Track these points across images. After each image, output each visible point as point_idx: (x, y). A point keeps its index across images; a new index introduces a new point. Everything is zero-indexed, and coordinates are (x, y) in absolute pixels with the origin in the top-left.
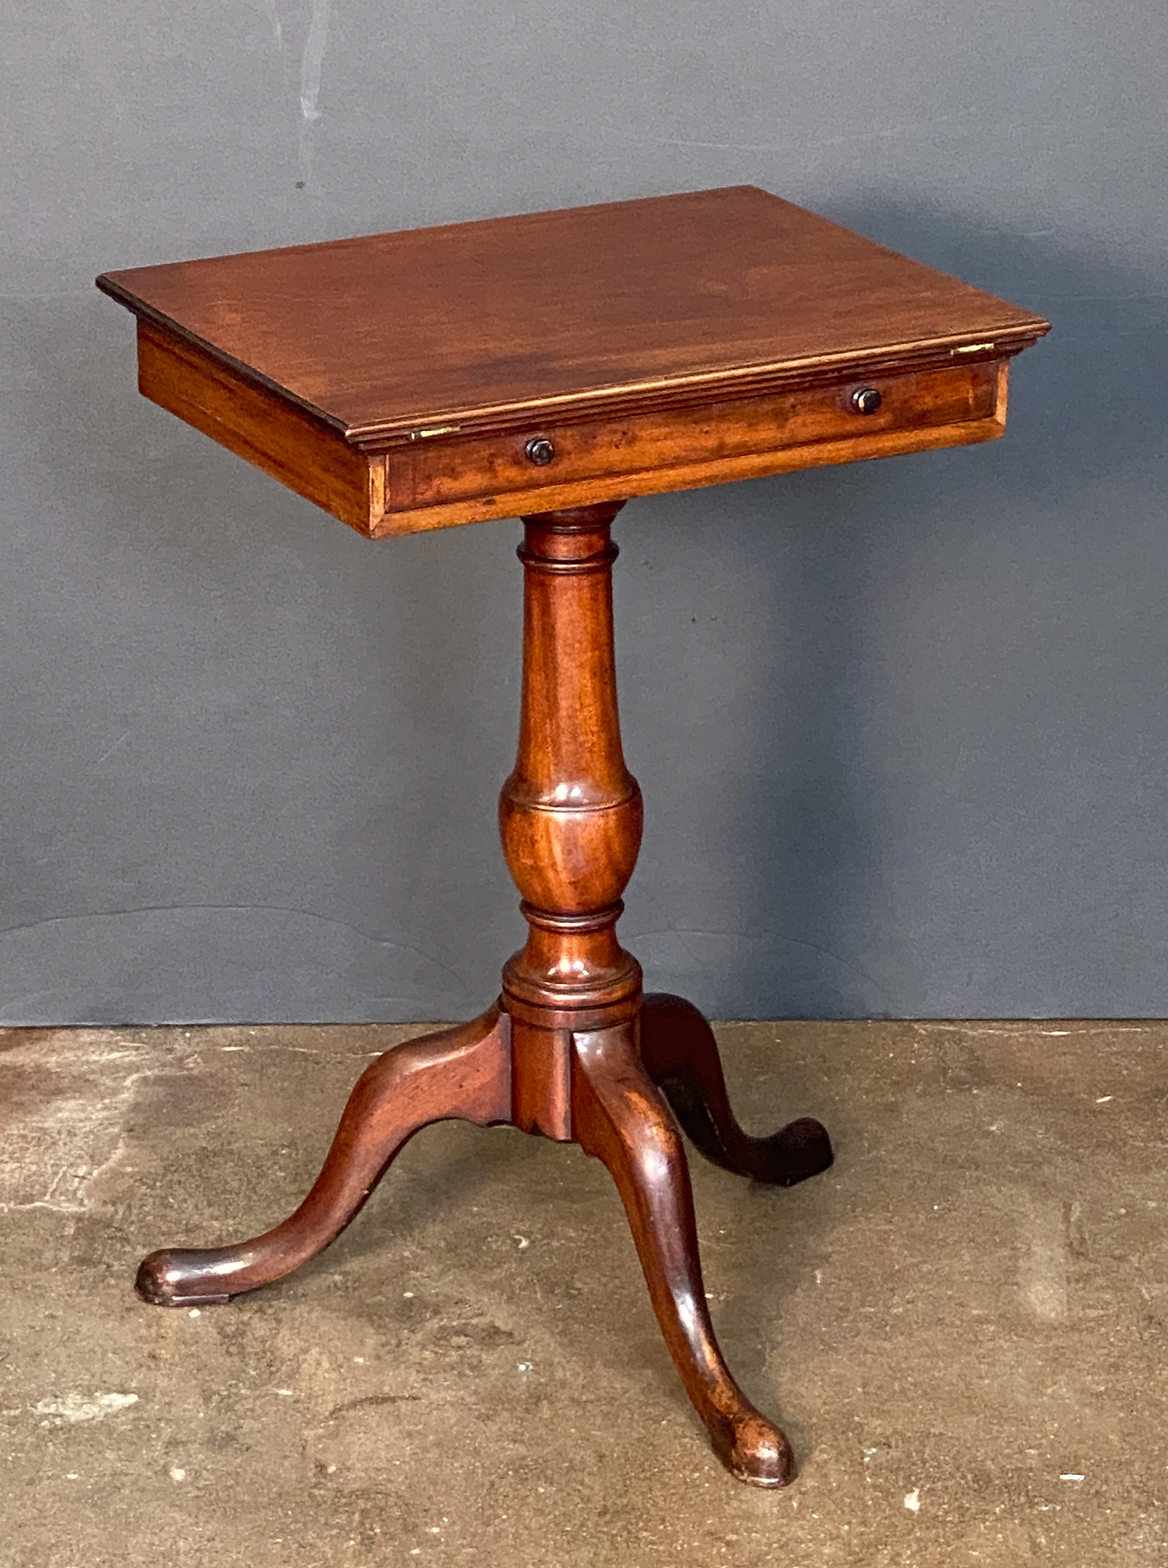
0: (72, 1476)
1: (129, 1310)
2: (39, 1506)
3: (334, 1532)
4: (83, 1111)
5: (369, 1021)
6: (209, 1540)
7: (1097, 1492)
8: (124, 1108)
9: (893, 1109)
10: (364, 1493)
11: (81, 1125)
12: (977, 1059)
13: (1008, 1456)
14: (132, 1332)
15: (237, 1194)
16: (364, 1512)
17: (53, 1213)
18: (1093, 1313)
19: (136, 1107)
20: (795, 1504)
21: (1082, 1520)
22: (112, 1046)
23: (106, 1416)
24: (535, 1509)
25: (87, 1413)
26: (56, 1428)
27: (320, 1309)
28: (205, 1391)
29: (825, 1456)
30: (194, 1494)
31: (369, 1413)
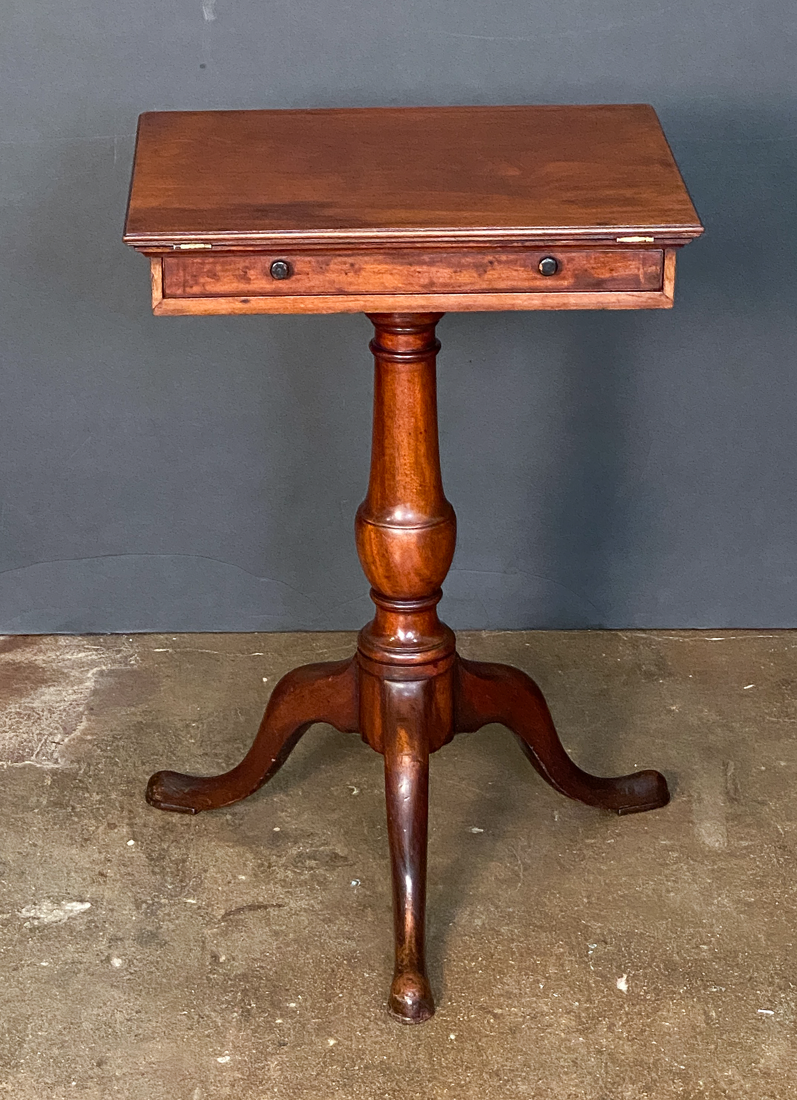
0: (44, 964)
1: (86, 840)
2: (21, 986)
3: (224, 1006)
4: (60, 694)
5: (252, 631)
6: (137, 1012)
7: (751, 978)
8: (87, 693)
9: (605, 694)
10: (244, 977)
11: (58, 705)
12: (662, 657)
13: (688, 950)
14: (89, 856)
15: (162, 756)
17: (37, 769)
18: (744, 843)
19: (95, 692)
20: (542, 986)
21: (741, 999)
22: (80, 648)
23: (69, 918)
24: (362, 989)
25: (56, 917)
26: (34, 928)
27: (216, 840)
28: (136, 900)
29: (562, 950)
30: (127, 978)
31: (248, 916)
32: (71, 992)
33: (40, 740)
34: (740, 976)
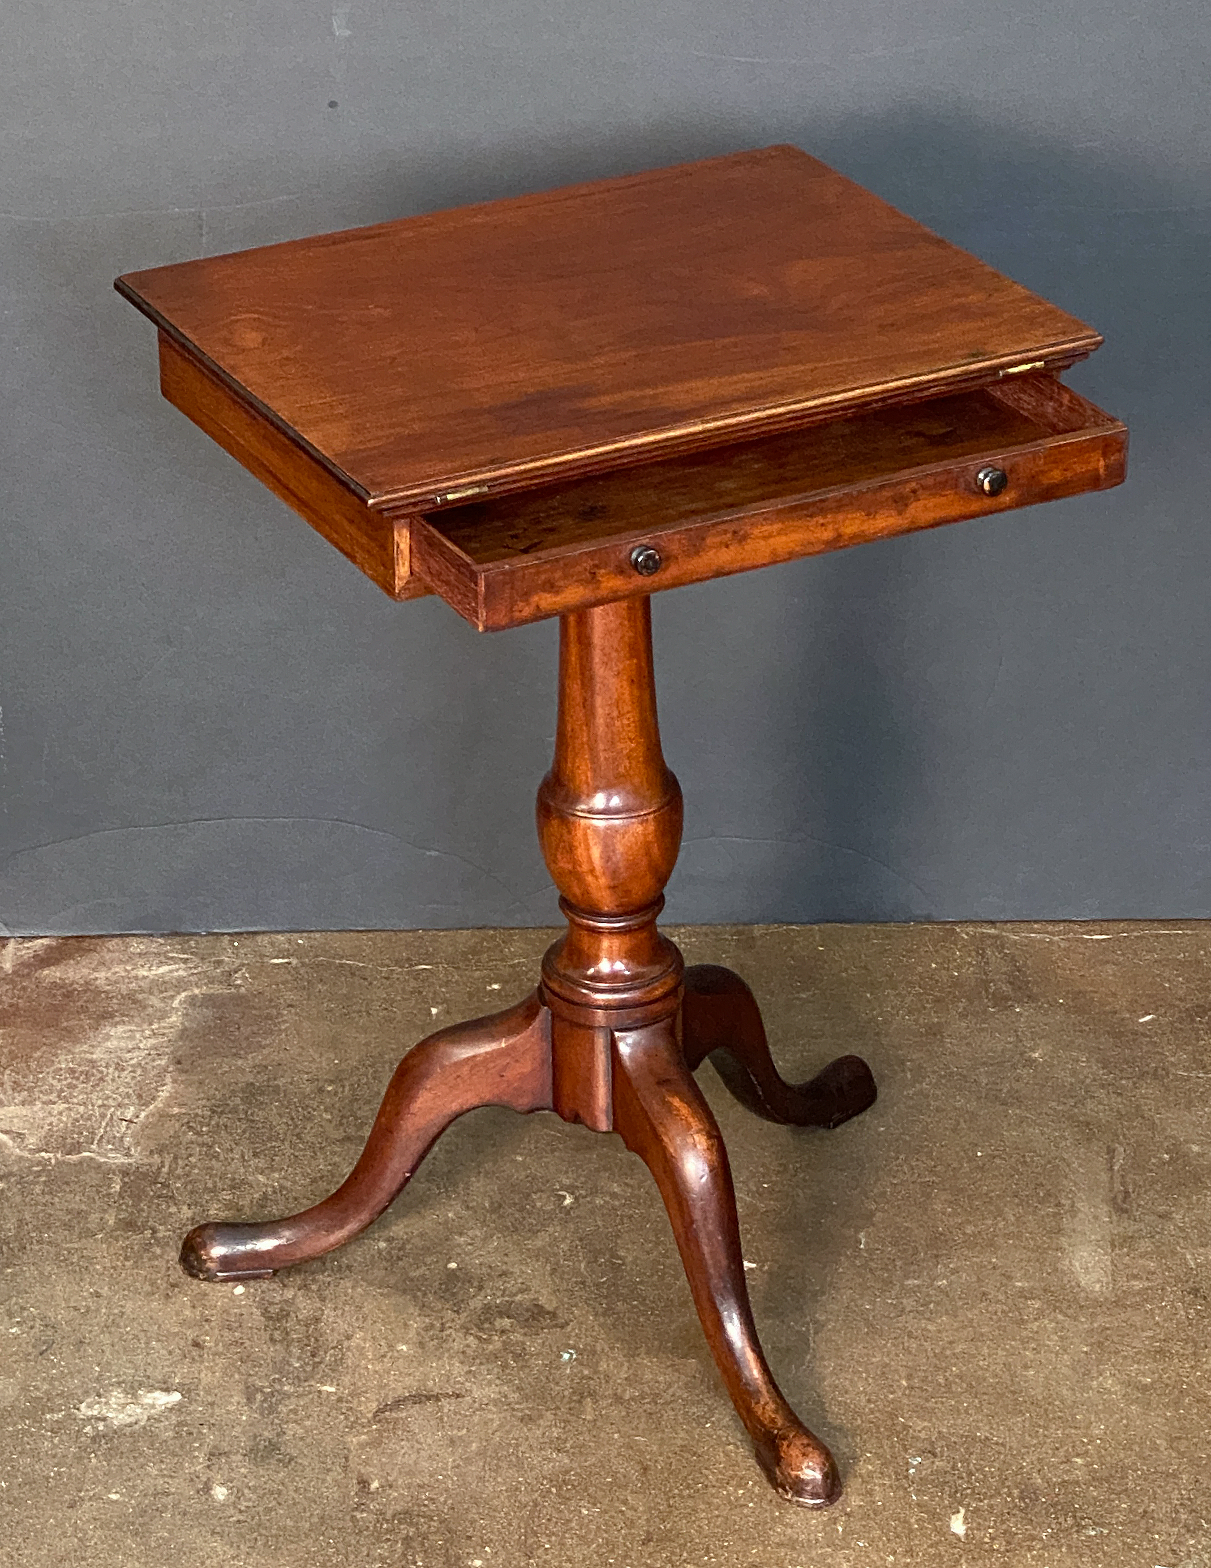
0: (114, 1497)
1: (173, 1286)
2: (80, 1535)
4: (132, 1038)
5: (415, 928)
7: (1145, 1512)
8: (172, 1034)
9: (935, 1032)
10: (406, 1516)
11: (129, 1055)
12: (1019, 969)
13: (1055, 1466)
14: (177, 1314)
15: (283, 1141)
16: (407, 1540)
17: (100, 1166)
18: (1137, 1285)
19: (184, 1034)
20: (840, 1529)
21: (1131, 1548)
22: (161, 958)
23: (149, 1419)
24: (578, 1536)
25: (130, 1416)
26: (98, 1435)
27: (364, 1284)
28: (248, 1388)
29: (870, 1467)
30: (235, 1519)
31: (412, 1414)
32: (153, 1544)
33: (103, 1116)
34: (1131, 1510)
